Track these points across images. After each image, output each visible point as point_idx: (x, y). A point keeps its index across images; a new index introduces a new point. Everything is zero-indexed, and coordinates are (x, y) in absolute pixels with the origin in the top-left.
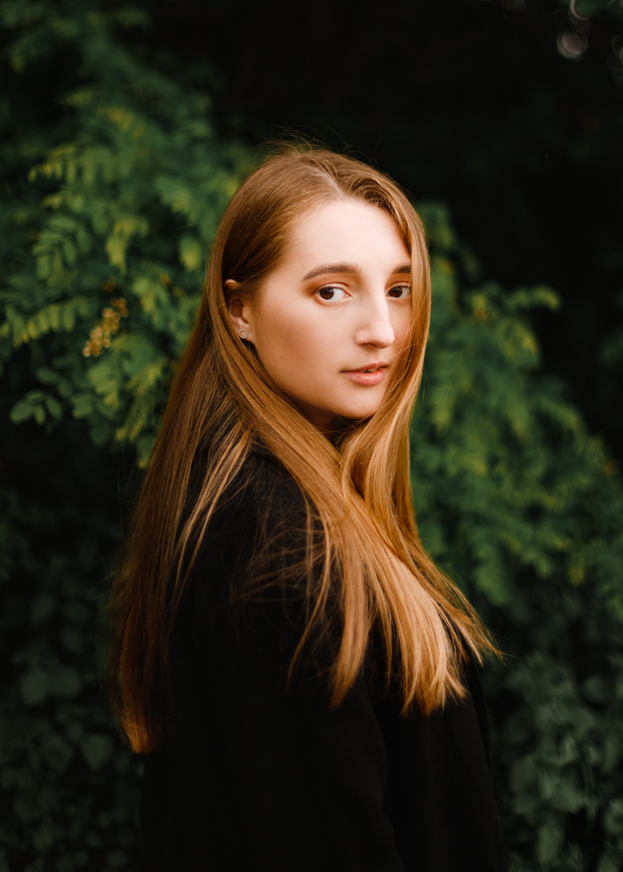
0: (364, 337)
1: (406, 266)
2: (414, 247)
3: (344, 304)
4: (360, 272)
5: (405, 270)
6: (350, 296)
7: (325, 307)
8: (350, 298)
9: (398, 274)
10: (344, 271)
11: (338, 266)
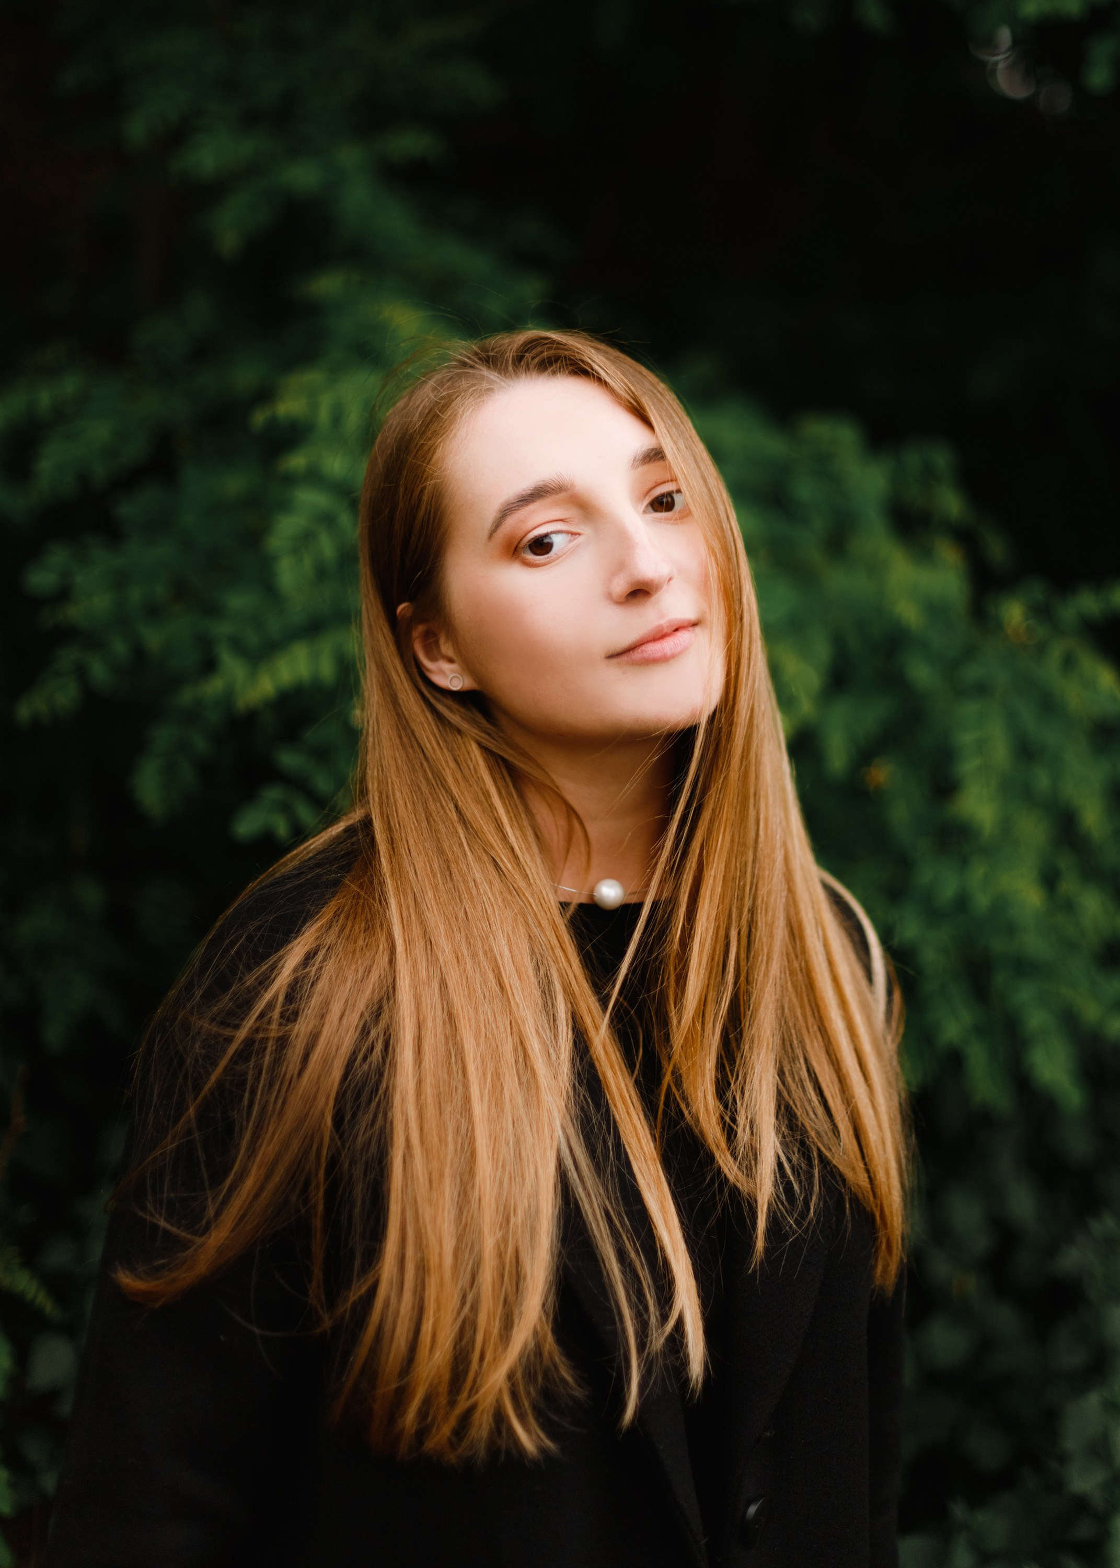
0: (620, 586)
1: (653, 450)
2: (653, 415)
3: (573, 551)
4: (573, 485)
5: (655, 455)
6: (579, 534)
7: (540, 568)
8: (580, 539)
9: (646, 467)
10: (545, 494)
11: (532, 490)
